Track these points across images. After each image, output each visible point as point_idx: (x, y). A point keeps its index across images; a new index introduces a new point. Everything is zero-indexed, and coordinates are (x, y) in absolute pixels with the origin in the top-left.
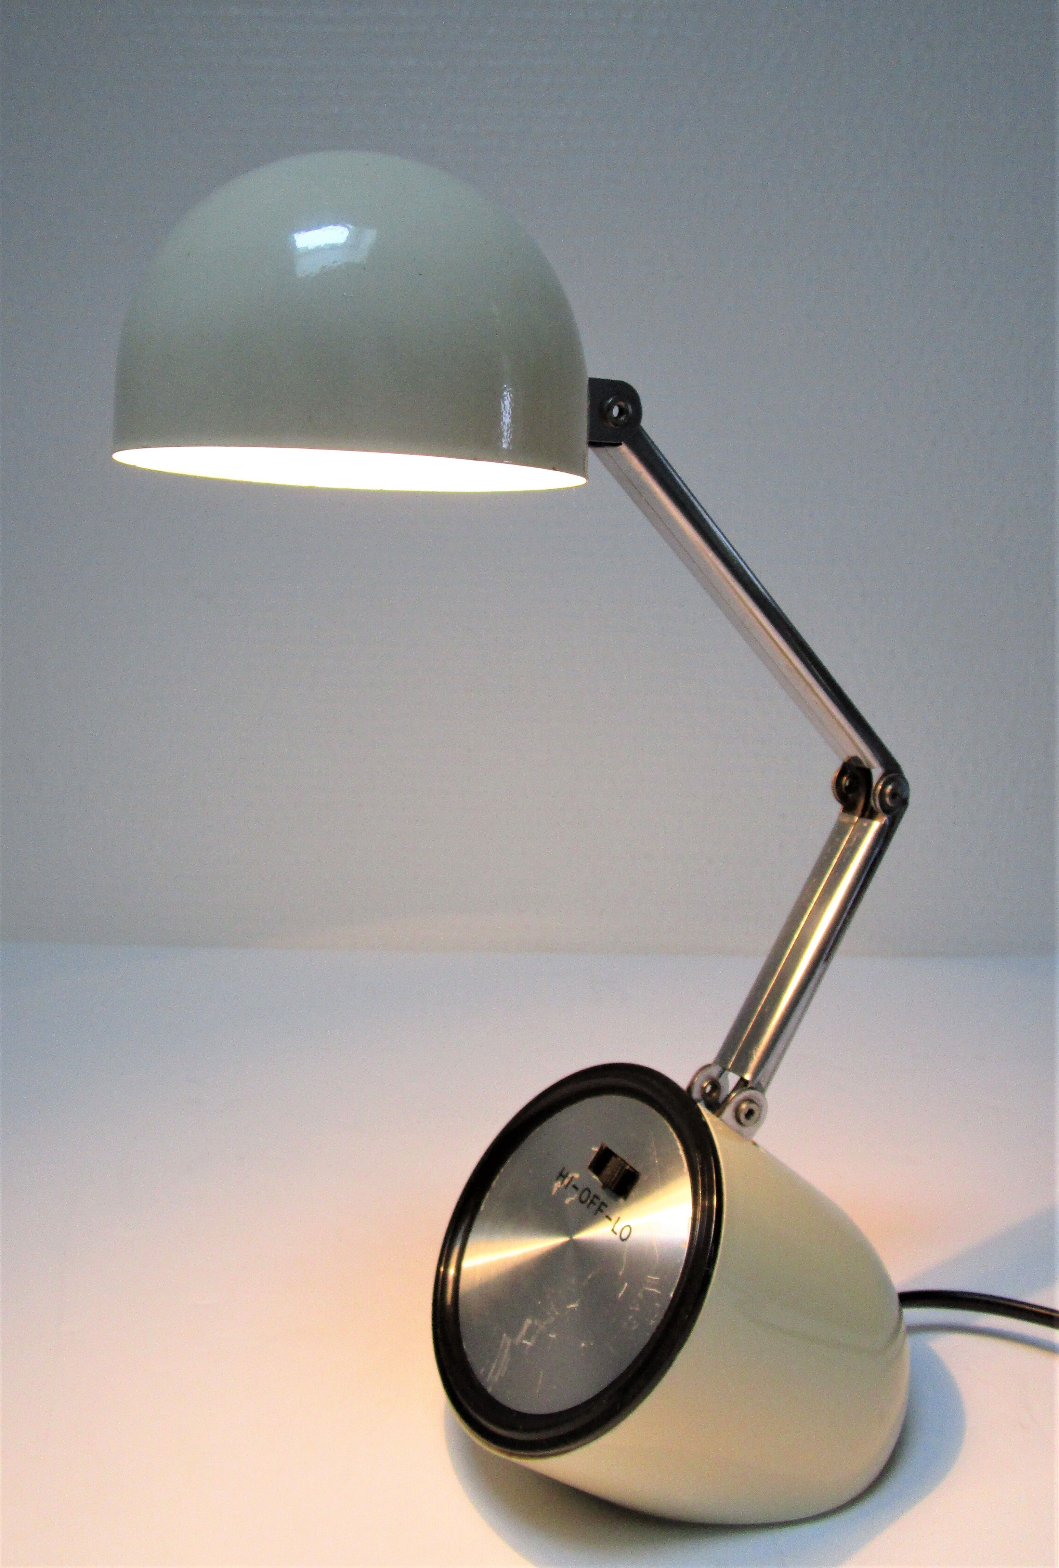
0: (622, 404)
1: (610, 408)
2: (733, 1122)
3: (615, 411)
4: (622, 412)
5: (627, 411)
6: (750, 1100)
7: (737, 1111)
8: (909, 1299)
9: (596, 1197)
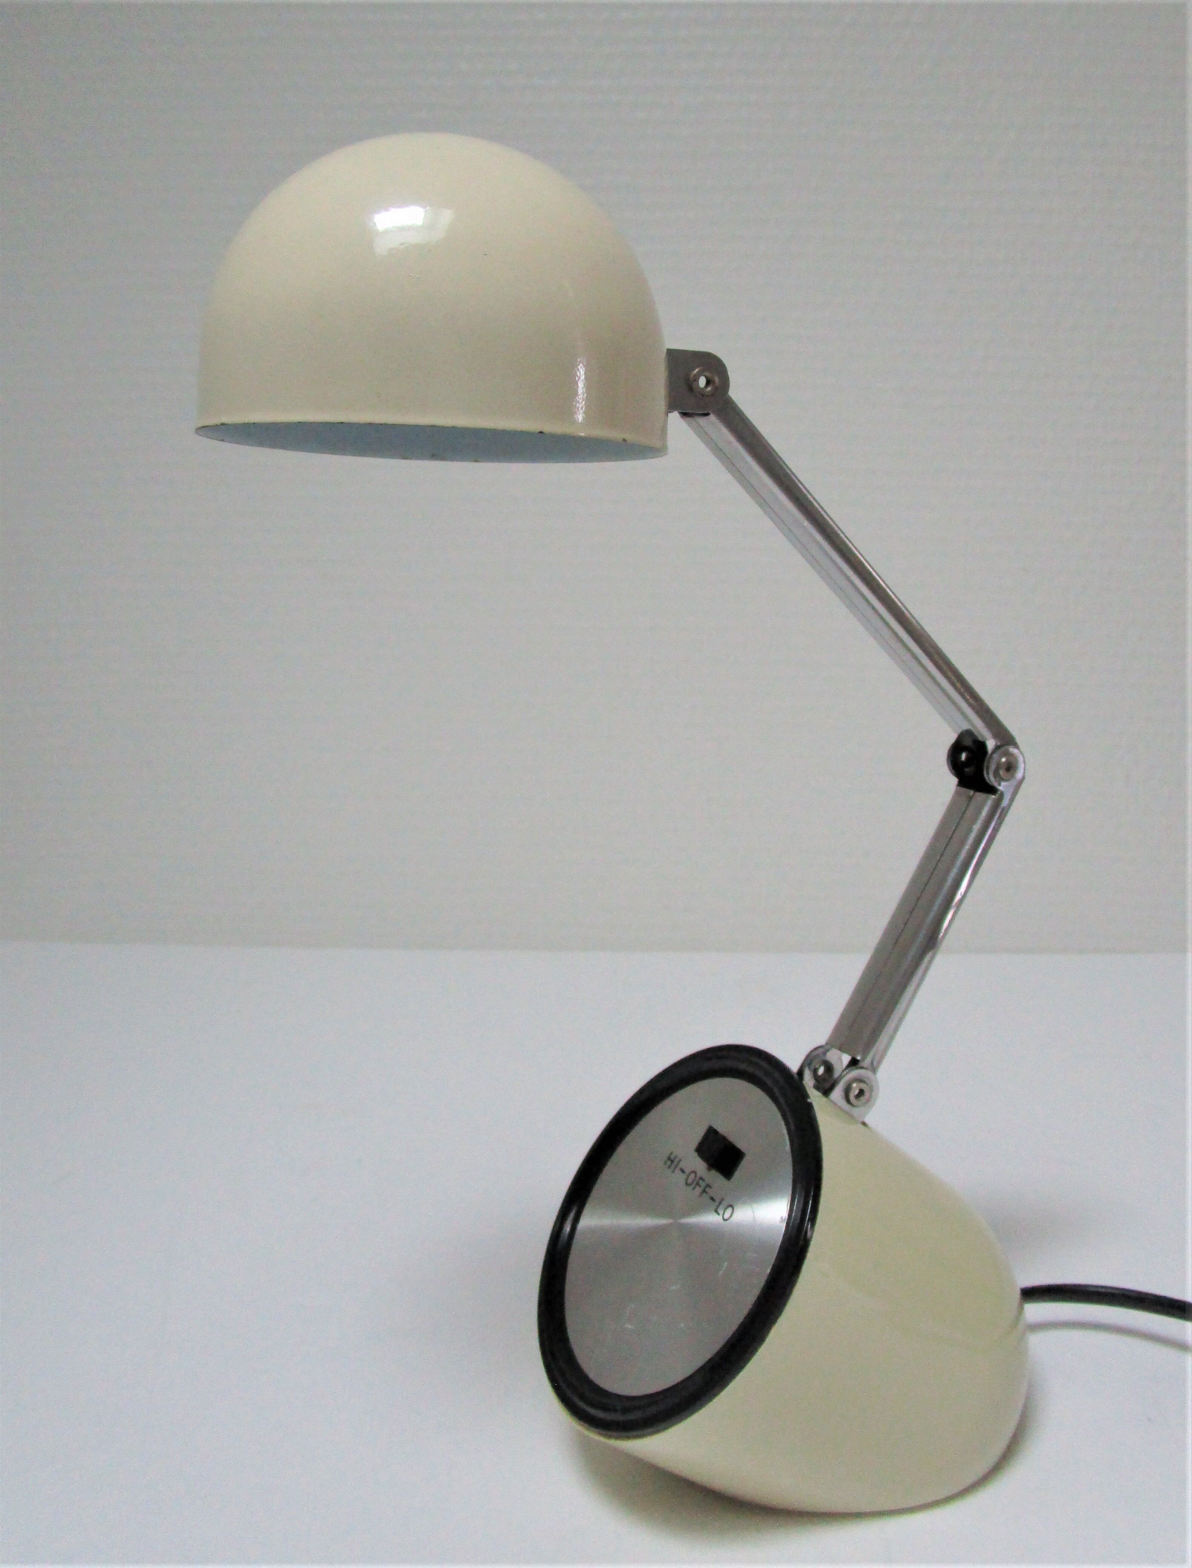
0: (707, 374)
1: (696, 379)
2: (842, 1103)
3: (702, 382)
4: (708, 382)
5: (714, 382)
6: (859, 1080)
7: (847, 1091)
8: (1031, 1294)
9: (701, 1178)
